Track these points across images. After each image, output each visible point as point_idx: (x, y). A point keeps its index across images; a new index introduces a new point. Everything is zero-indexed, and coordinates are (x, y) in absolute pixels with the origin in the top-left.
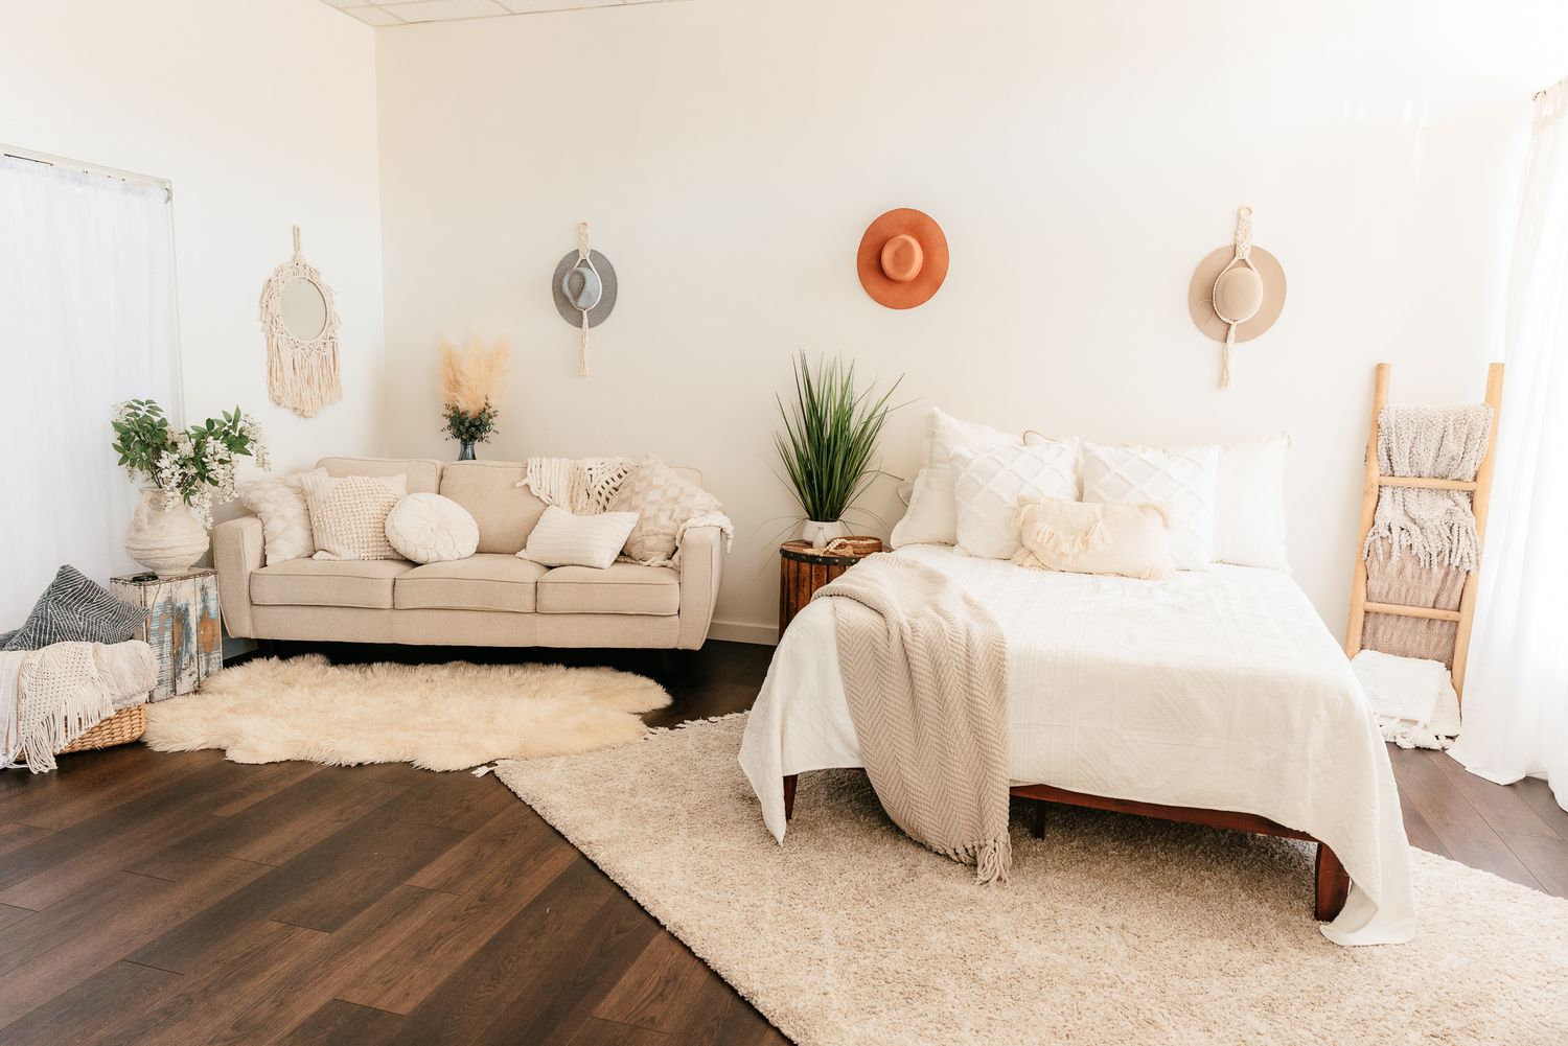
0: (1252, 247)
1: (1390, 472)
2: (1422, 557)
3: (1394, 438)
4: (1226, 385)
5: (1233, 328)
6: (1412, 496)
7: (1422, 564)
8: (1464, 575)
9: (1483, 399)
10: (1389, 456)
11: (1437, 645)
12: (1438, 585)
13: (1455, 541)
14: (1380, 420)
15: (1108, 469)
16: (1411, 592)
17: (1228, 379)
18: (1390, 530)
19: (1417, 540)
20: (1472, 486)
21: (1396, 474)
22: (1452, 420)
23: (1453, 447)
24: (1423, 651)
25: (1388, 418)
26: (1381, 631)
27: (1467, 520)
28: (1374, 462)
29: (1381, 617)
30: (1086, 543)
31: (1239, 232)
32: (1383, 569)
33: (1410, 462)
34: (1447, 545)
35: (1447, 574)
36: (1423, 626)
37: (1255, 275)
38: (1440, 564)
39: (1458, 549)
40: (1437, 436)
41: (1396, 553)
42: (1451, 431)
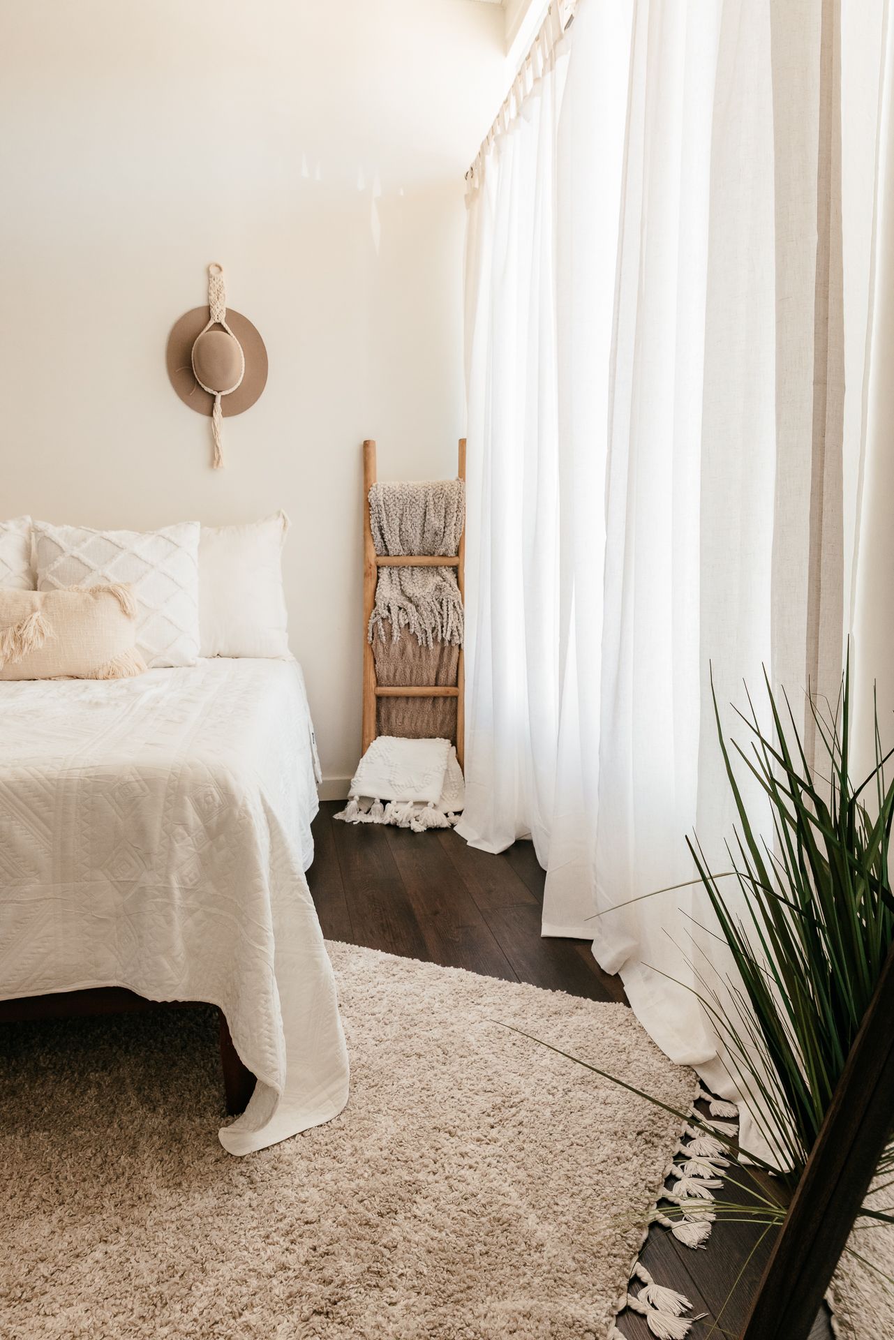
0: (227, 309)
1: (385, 551)
2: (419, 635)
3: (384, 515)
4: (218, 465)
5: (218, 400)
6: (406, 573)
7: (420, 641)
8: (456, 650)
9: (457, 475)
10: (382, 535)
11: (443, 722)
12: (436, 663)
13: (445, 616)
14: (370, 497)
15: (62, 551)
16: (415, 672)
17: (219, 457)
18: (389, 610)
19: (414, 618)
20: (455, 561)
21: (391, 553)
22: (431, 494)
23: (435, 522)
24: (432, 732)
25: (377, 494)
26: (393, 715)
27: (451, 593)
28: (370, 543)
29: (393, 702)
30: (19, 640)
31: (212, 292)
32: (387, 651)
33: (401, 540)
34: (439, 620)
35: (443, 649)
36: (428, 705)
37: (233, 341)
38: (435, 639)
39: (448, 623)
40: (420, 512)
41: (396, 634)
42: (431, 507)
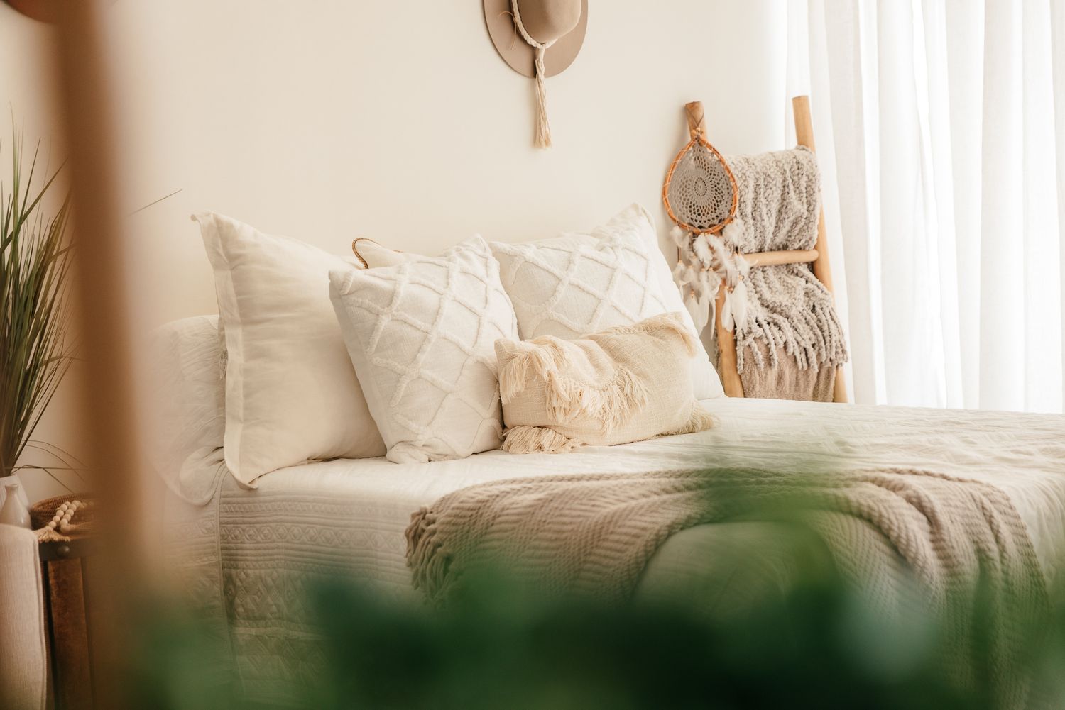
2: (797, 354)
4: (547, 143)
5: (541, 56)
6: (759, 277)
7: (800, 364)
9: (796, 140)
13: (825, 328)
17: (546, 134)
18: (759, 326)
19: (790, 334)
22: (788, 170)
23: (798, 206)
27: (824, 297)
33: (754, 232)
34: (820, 334)
35: (819, 372)
38: (817, 359)
39: (830, 337)
40: (777, 194)
41: (776, 357)
42: (791, 187)
